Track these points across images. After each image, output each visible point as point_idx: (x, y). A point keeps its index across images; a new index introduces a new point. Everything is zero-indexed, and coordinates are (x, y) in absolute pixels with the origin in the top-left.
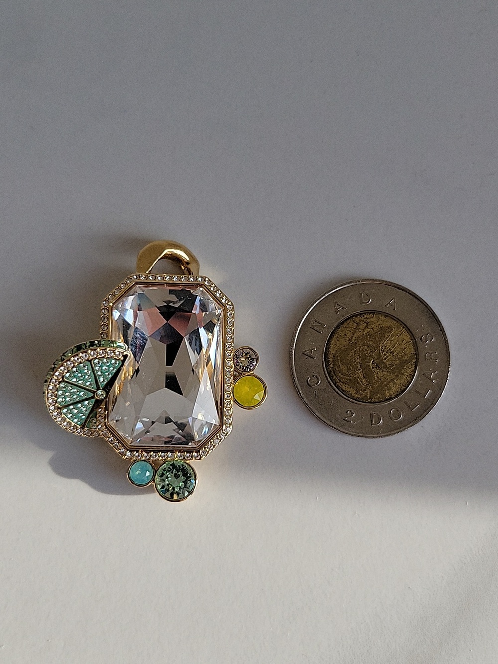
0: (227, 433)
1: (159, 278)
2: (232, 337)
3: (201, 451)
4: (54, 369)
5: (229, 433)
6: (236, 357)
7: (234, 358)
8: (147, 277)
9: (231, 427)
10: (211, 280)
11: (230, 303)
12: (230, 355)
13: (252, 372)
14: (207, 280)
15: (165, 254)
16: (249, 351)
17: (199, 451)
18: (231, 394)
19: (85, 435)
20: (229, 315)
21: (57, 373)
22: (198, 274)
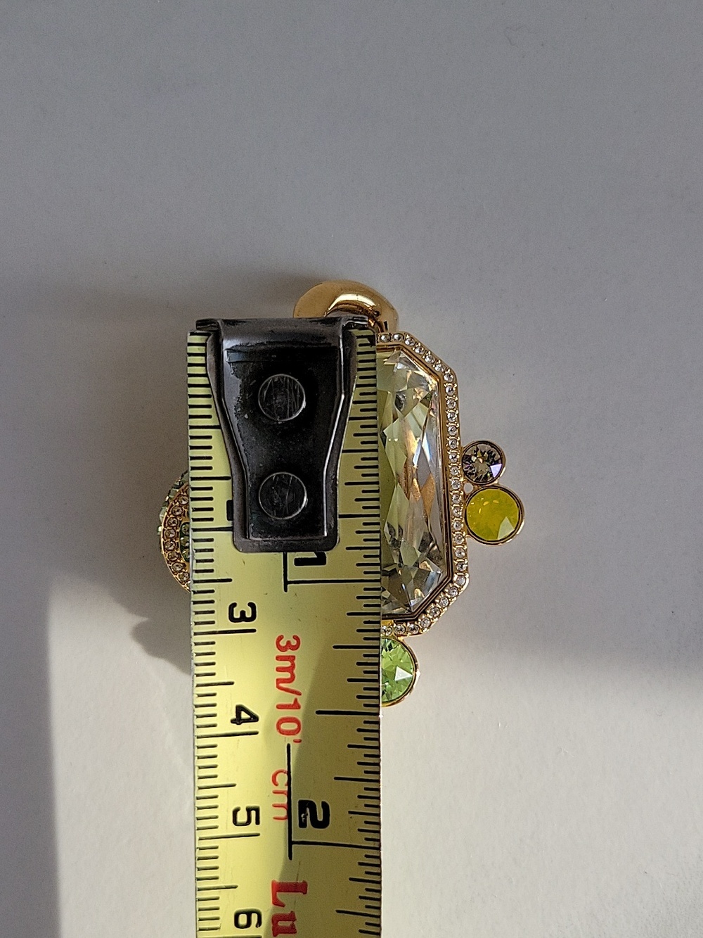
0: (462, 587)
3: (420, 620)
5: (465, 587)
6: (466, 459)
7: (463, 462)
9: (467, 576)
10: (414, 336)
11: (448, 371)
12: (455, 457)
13: (495, 482)
14: (408, 337)
15: (337, 305)
16: (488, 447)
17: (417, 620)
20: (449, 391)
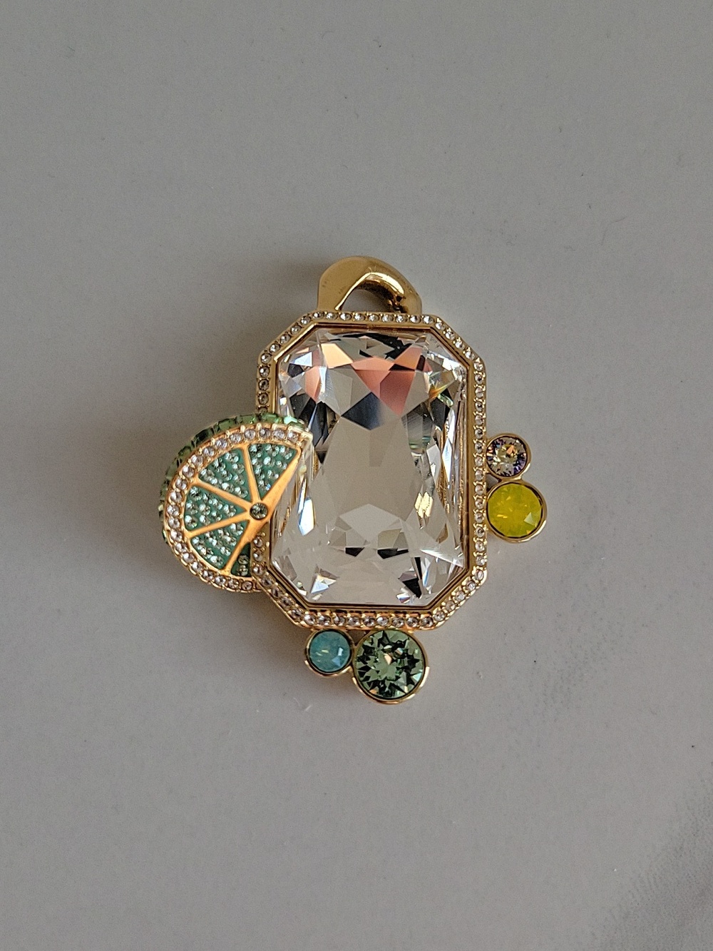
0: (480, 581)
1: (357, 317)
2: (484, 417)
3: (434, 613)
4: (179, 464)
5: (482, 582)
8: (337, 315)
9: (485, 572)
10: (444, 321)
11: (478, 360)
12: (481, 448)
13: (519, 478)
14: (438, 320)
15: (364, 281)
17: (431, 613)
18: (485, 515)
19: (228, 586)
20: (479, 380)
21: (185, 469)
22: (421, 312)
